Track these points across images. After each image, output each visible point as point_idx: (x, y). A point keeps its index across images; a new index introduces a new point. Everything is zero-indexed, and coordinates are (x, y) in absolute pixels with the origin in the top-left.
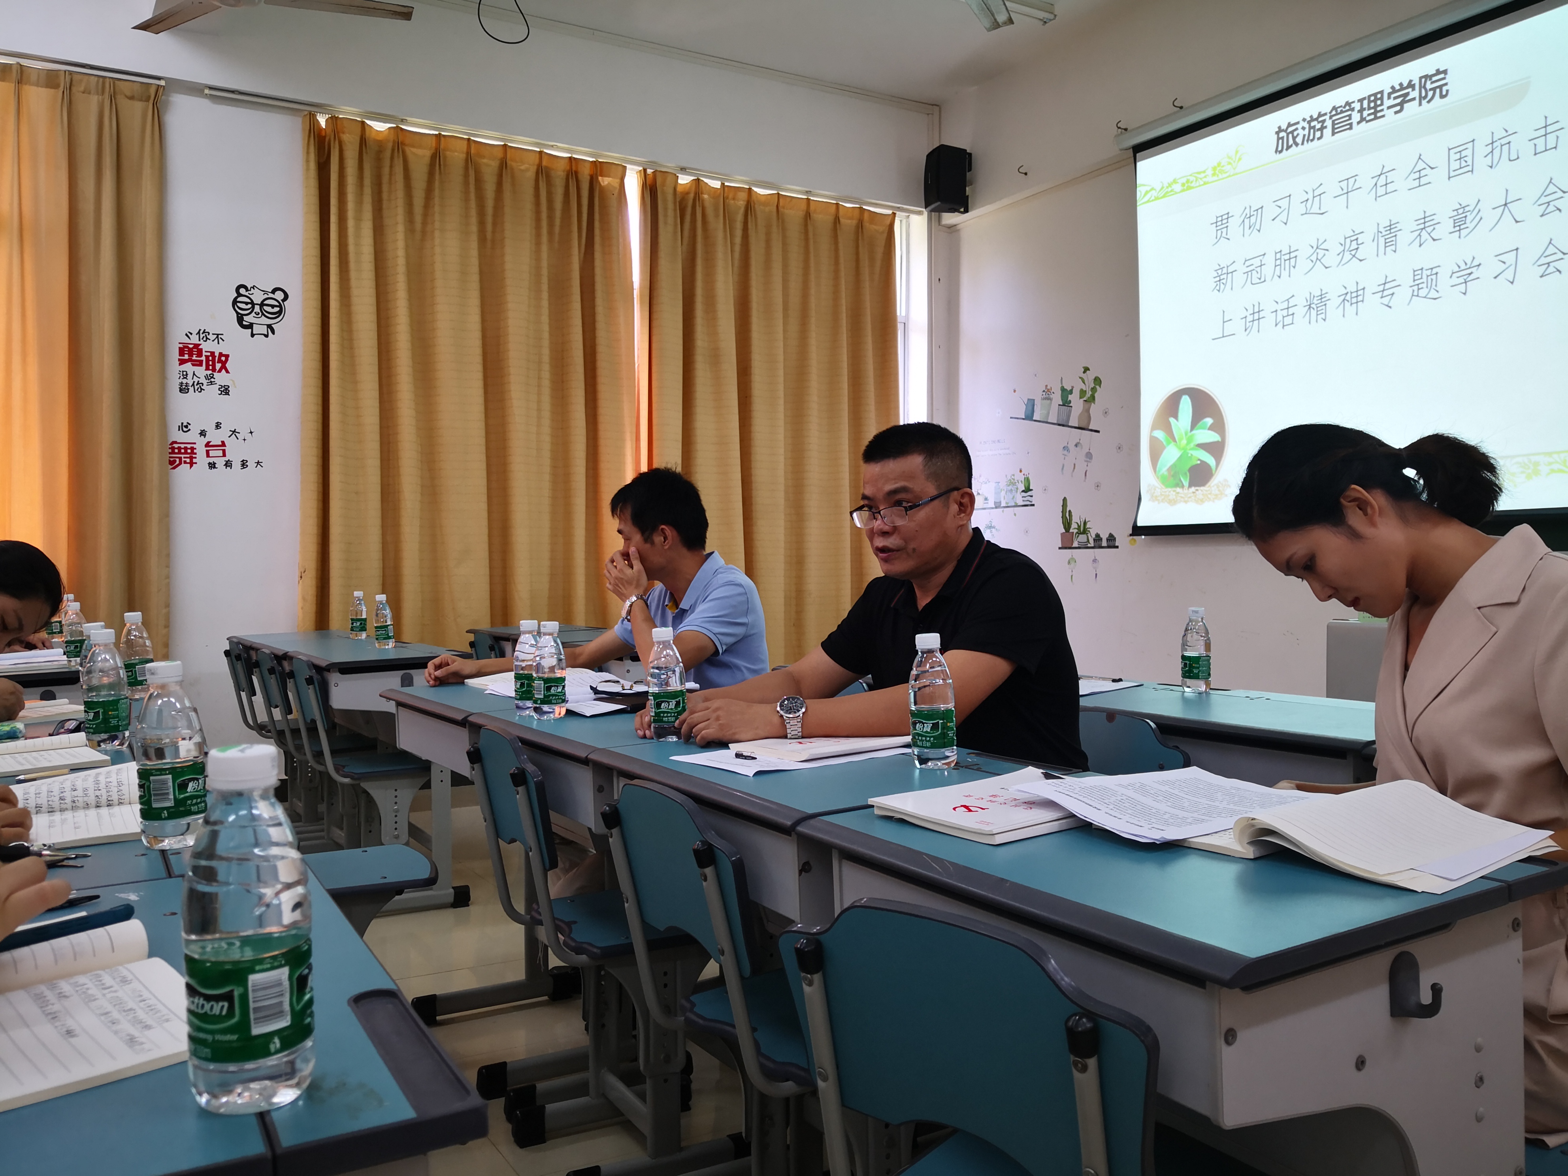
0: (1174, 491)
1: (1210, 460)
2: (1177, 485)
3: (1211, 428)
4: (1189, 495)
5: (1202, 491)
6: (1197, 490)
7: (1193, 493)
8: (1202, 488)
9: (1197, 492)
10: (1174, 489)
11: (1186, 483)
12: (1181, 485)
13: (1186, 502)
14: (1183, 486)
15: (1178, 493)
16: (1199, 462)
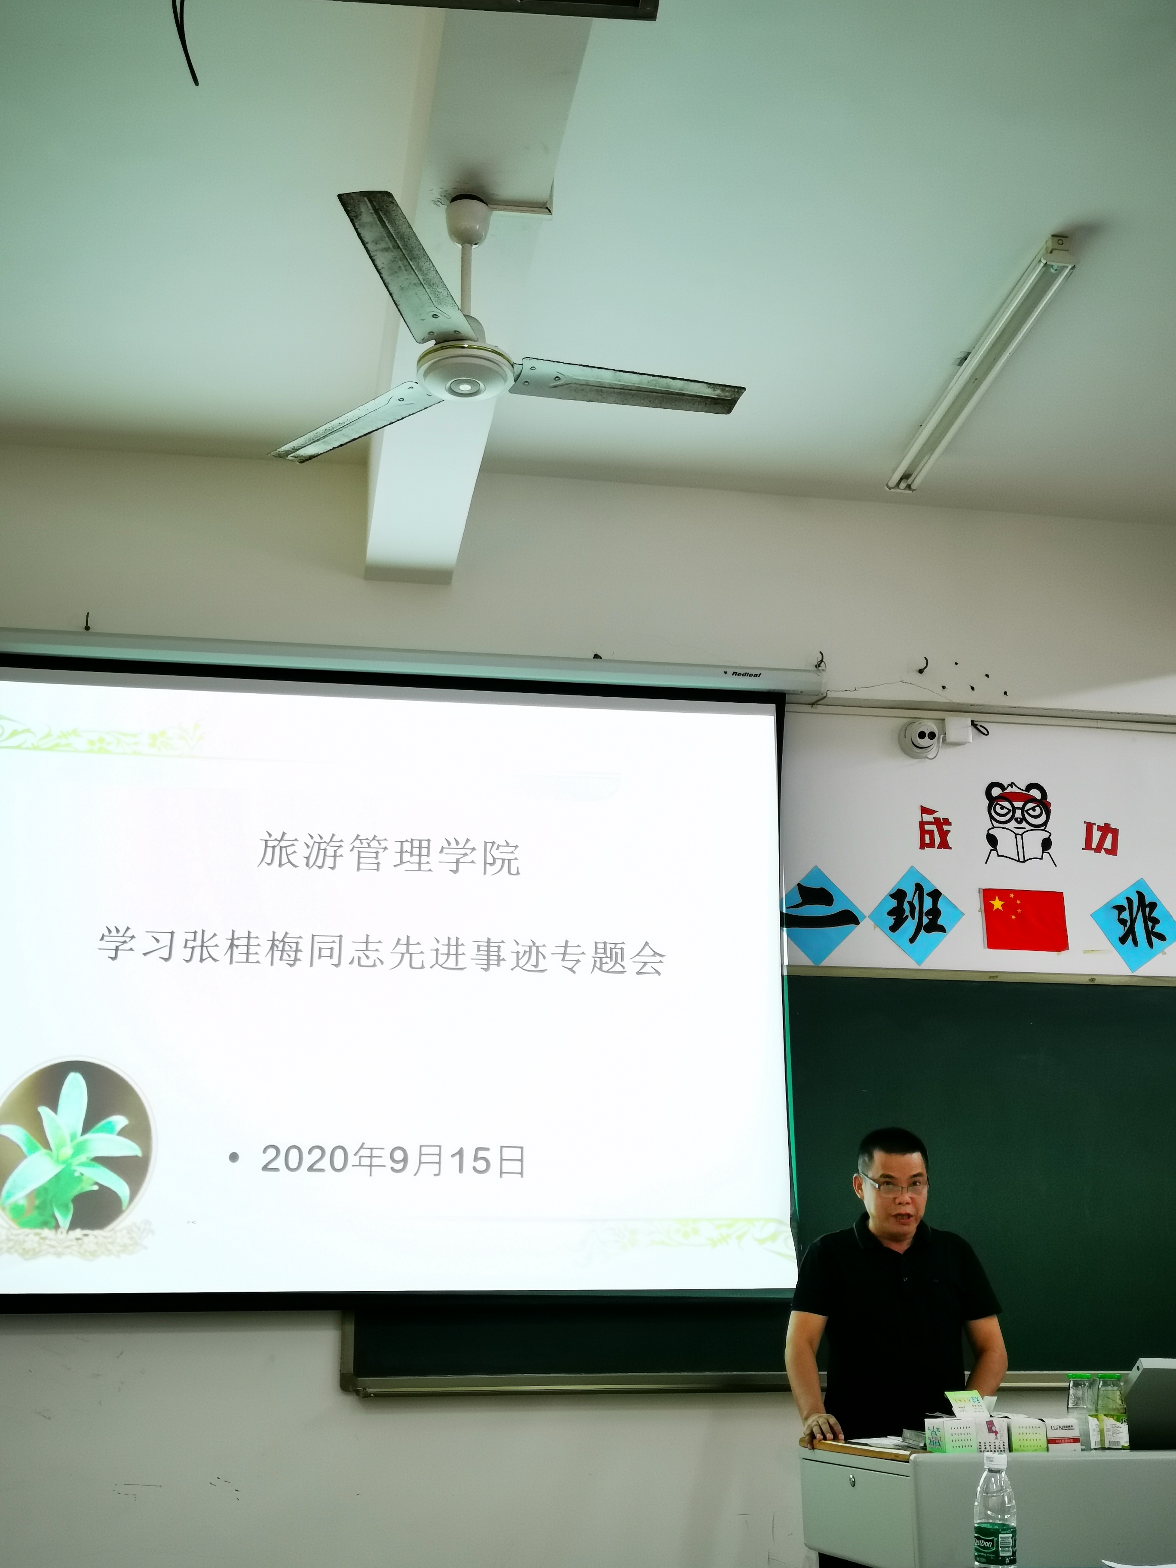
0: (36, 1234)
1: (119, 1186)
2: (45, 1224)
3: (123, 1133)
4: (68, 1243)
5: (96, 1237)
6: (86, 1235)
7: (78, 1239)
8: (97, 1232)
9: (85, 1239)
10: (38, 1231)
11: (65, 1221)
12: (54, 1224)
13: (59, 1255)
14: (57, 1226)
15: (44, 1239)
16: (96, 1188)
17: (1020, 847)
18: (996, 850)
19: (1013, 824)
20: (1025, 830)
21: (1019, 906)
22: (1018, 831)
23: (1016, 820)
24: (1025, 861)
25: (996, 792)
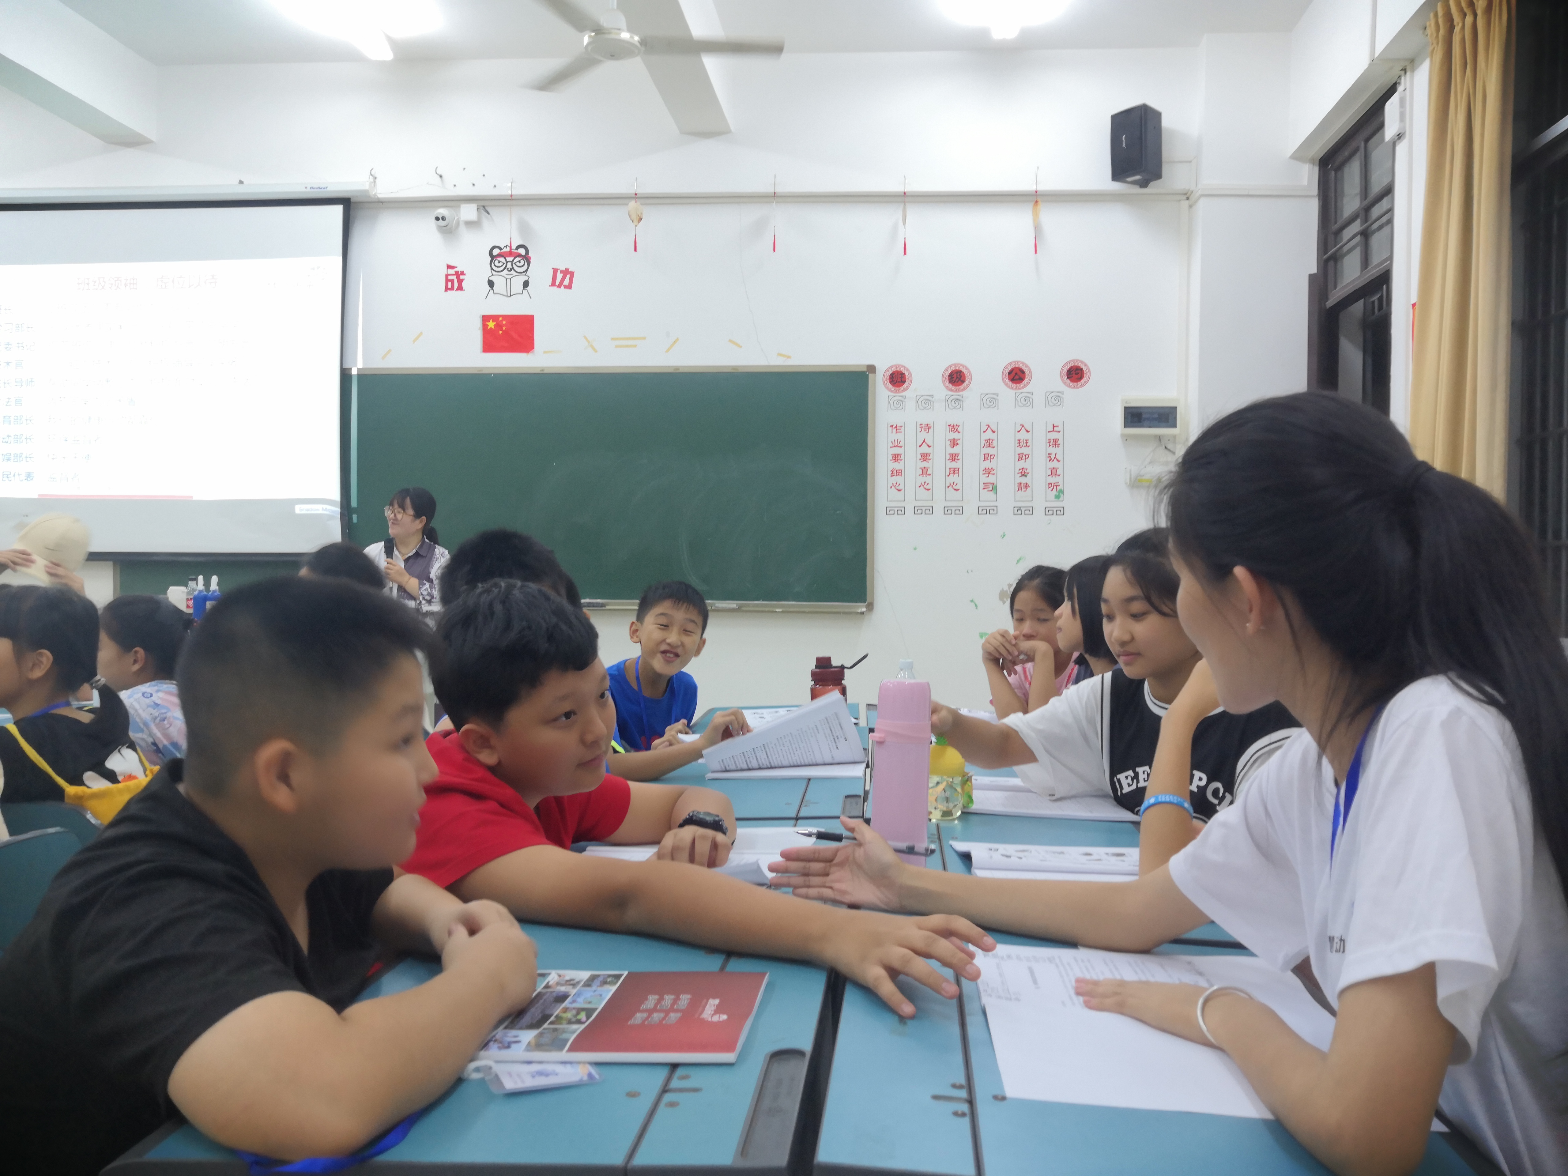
17: (508, 286)
18: (493, 289)
19: (506, 271)
20: (512, 276)
21: (505, 325)
22: (508, 277)
23: (508, 269)
24: (511, 296)
25: (496, 252)
